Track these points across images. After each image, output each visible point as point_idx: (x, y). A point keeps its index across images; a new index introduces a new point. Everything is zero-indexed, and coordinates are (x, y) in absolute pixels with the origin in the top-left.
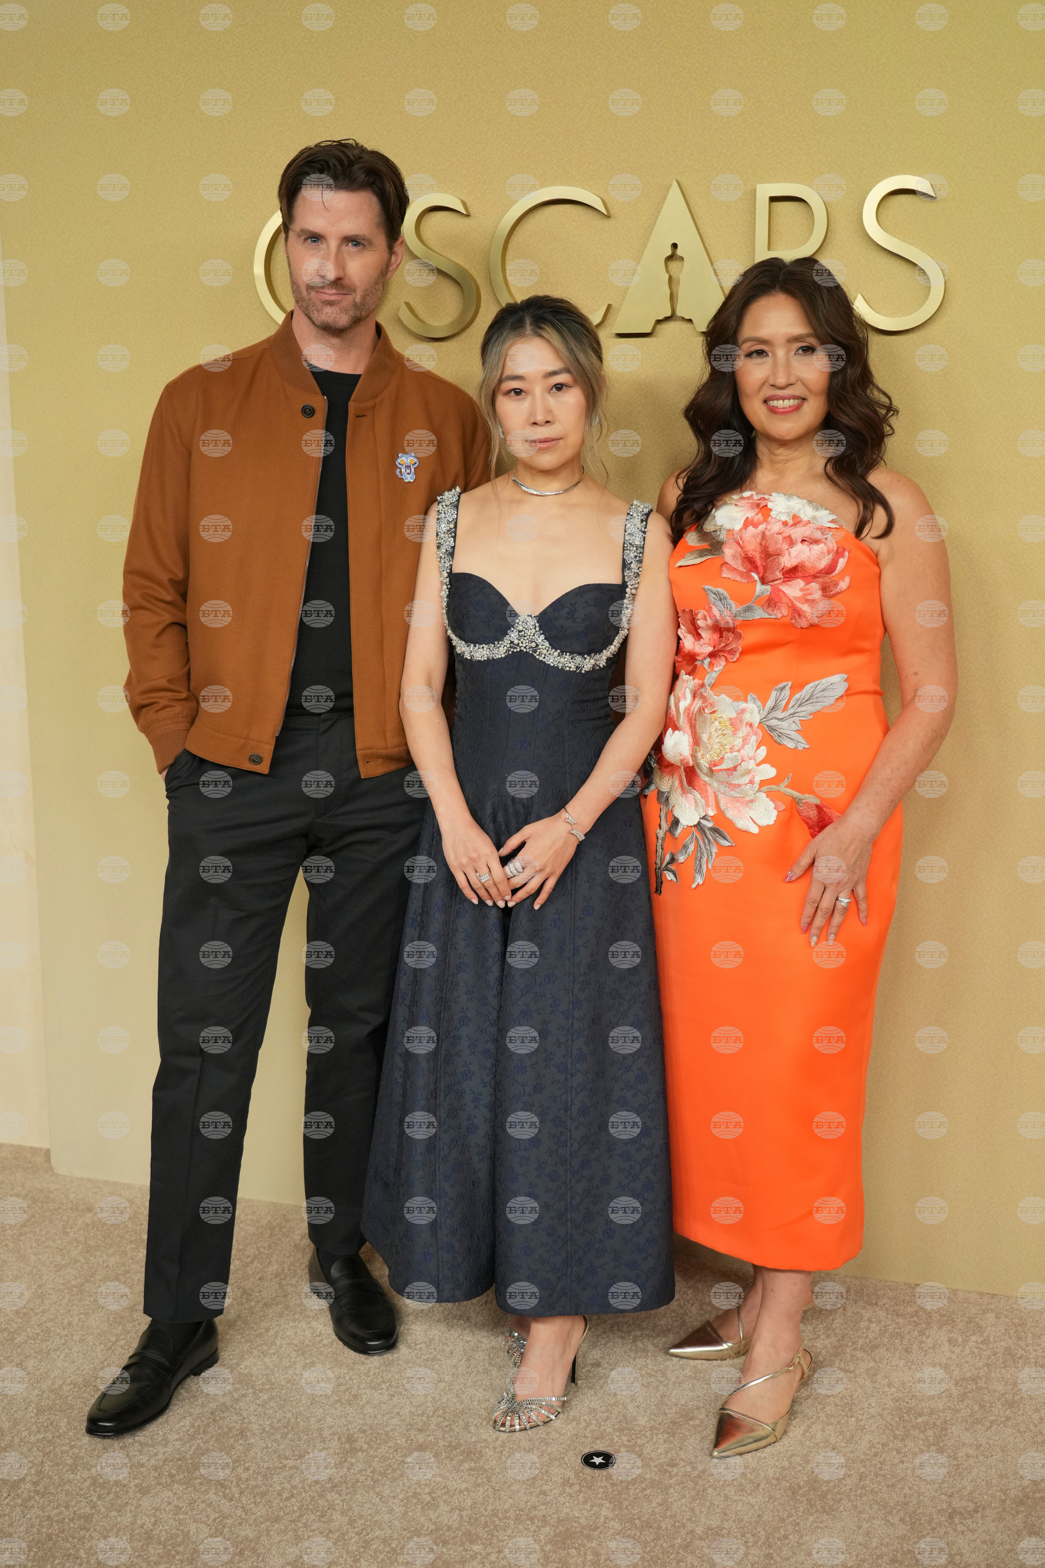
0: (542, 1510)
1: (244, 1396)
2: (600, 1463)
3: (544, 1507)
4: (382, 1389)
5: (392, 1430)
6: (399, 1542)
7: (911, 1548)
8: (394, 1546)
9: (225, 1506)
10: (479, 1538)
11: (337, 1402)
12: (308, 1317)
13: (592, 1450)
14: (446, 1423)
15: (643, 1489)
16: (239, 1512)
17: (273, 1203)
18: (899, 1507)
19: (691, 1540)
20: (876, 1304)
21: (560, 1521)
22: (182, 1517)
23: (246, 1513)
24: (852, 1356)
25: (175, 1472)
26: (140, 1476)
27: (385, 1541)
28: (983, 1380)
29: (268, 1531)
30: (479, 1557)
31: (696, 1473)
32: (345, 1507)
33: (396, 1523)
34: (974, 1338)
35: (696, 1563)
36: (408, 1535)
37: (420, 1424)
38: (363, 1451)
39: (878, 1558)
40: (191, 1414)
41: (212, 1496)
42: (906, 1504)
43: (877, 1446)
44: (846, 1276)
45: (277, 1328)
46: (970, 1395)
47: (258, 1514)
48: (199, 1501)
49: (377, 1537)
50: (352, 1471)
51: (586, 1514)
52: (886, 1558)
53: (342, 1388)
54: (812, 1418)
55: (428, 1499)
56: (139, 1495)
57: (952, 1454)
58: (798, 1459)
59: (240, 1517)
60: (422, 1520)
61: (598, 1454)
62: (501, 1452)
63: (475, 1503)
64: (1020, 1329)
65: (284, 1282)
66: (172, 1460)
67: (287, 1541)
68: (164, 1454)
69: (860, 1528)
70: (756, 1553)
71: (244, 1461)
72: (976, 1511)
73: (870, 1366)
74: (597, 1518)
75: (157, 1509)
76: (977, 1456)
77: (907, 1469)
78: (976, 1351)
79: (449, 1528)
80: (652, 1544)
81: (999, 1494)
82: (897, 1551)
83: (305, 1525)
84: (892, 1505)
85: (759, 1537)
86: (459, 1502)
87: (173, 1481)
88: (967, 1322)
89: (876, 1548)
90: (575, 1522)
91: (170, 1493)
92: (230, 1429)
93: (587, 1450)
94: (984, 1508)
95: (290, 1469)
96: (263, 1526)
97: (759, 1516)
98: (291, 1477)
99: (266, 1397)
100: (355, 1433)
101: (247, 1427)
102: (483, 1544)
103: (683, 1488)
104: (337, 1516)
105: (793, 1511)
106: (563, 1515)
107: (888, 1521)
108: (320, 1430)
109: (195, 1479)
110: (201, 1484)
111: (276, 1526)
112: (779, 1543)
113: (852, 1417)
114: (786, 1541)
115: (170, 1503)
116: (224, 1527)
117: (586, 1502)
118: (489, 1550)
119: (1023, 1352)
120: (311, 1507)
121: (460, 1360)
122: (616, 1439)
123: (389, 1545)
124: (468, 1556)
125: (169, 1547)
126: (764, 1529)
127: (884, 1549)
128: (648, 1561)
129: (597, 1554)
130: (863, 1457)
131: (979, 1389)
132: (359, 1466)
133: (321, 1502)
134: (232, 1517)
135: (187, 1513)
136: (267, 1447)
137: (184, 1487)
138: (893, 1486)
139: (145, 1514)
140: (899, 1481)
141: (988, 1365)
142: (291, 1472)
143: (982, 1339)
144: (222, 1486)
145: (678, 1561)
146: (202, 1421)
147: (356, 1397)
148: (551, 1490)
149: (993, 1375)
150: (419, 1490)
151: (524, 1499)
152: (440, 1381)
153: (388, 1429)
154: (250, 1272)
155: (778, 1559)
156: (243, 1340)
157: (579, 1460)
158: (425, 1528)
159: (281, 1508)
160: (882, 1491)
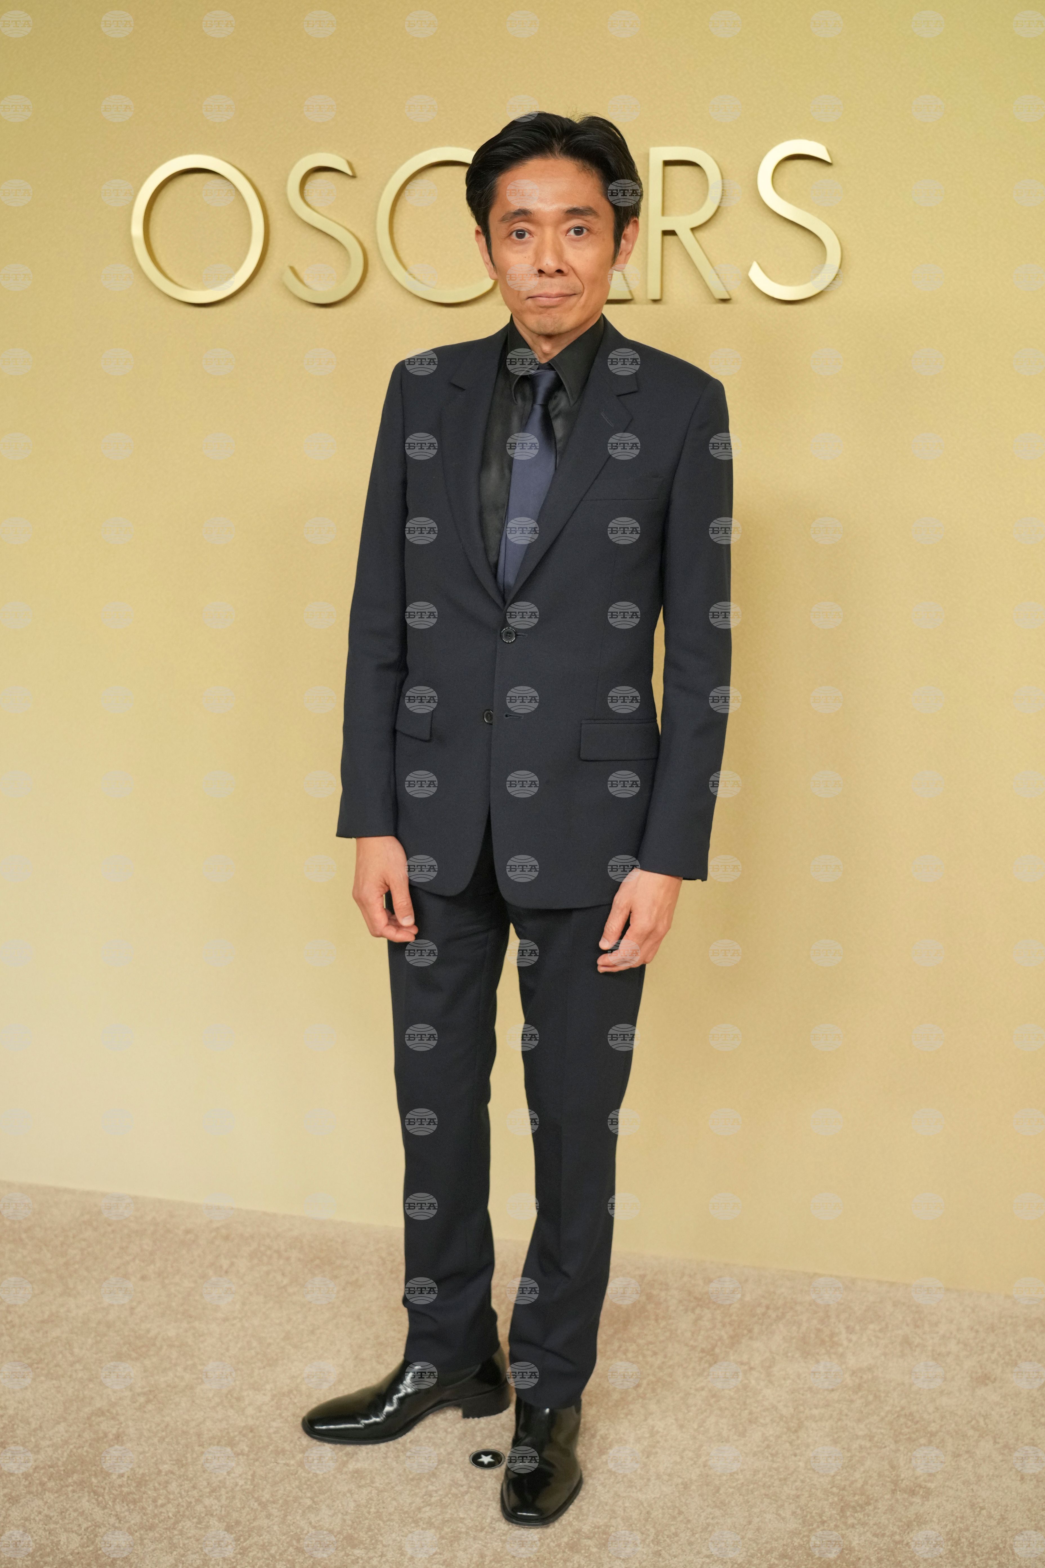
0: (427, 1513)
1: (120, 1399)
2: (489, 1462)
3: (428, 1508)
5: (275, 1433)
6: (279, 1548)
7: (802, 1543)
8: (273, 1552)
9: (99, 1514)
10: (362, 1542)
11: (218, 1404)
13: (480, 1449)
16: (112, 1520)
17: (160, 1200)
18: (791, 1501)
19: (579, 1540)
20: (774, 1293)
21: (445, 1522)
22: (52, 1526)
23: (120, 1522)
24: (747, 1346)
25: (46, 1480)
26: (10, 1485)
27: (264, 1548)
28: (880, 1370)
29: (142, 1539)
30: (361, 1562)
32: (223, 1513)
33: (276, 1528)
34: (871, 1326)
35: (583, 1563)
36: (288, 1540)
38: (243, 1455)
39: (768, 1552)
40: (65, 1420)
41: (85, 1504)
42: (798, 1497)
43: (771, 1438)
44: (745, 1266)
46: (865, 1385)
47: (133, 1522)
48: (71, 1509)
49: (256, 1543)
50: (233, 1475)
51: (472, 1515)
52: (775, 1554)
55: (309, 1502)
56: (7, 1505)
57: (846, 1446)
58: (690, 1454)
59: (113, 1526)
60: (302, 1523)
61: (486, 1453)
63: (358, 1506)
64: (917, 1316)
65: (167, 1281)
66: (44, 1468)
67: (162, 1550)
68: (35, 1461)
69: (750, 1523)
70: (645, 1551)
72: (868, 1504)
74: (483, 1518)
75: (26, 1519)
77: (800, 1461)
78: (873, 1339)
79: (331, 1532)
80: (539, 1544)
82: (787, 1545)
83: (181, 1533)
84: (784, 1498)
85: (649, 1535)
86: (343, 1505)
87: (45, 1490)
89: (767, 1542)
90: (462, 1522)
91: (41, 1503)
93: (474, 1450)
94: (876, 1501)
95: (166, 1474)
96: (137, 1534)
97: (648, 1513)
98: (167, 1482)
100: (235, 1436)
101: (124, 1432)
102: (365, 1548)
104: (214, 1522)
105: (684, 1509)
106: (448, 1516)
107: (779, 1515)
108: (199, 1435)
109: (67, 1486)
110: (74, 1491)
111: (151, 1534)
112: (668, 1540)
113: (745, 1409)
114: (676, 1539)
115: (40, 1513)
116: (96, 1536)
117: (472, 1502)
118: (371, 1554)
119: (920, 1340)
120: (187, 1513)
121: (347, 1359)
123: (268, 1550)
124: (349, 1561)
125: (37, 1559)
126: (654, 1527)
127: (775, 1544)
128: (534, 1561)
129: (482, 1556)
130: (755, 1449)
131: (875, 1379)
133: (199, 1508)
134: (105, 1526)
135: (56, 1523)
136: (144, 1452)
137: (56, 1495)
138: (785, 1479)
139: (13, 1524)
140: (791, 1474)
141: (885, 1354)
142: (167, 1478)
143: (880, 1327)
144: (95, 1493)
145: (565, 1561)
146: (78, 1426)
147: (238, 1399)
148: (436, 1491)
149: (890, 1364)
150: (300, 1494)
151: (409, 1501)
153: (271, 1431)
155: (667, 1556)
157: (467, 1459)
158: (305, 1532)
159: (156, 1515)
160: (774, 1485)
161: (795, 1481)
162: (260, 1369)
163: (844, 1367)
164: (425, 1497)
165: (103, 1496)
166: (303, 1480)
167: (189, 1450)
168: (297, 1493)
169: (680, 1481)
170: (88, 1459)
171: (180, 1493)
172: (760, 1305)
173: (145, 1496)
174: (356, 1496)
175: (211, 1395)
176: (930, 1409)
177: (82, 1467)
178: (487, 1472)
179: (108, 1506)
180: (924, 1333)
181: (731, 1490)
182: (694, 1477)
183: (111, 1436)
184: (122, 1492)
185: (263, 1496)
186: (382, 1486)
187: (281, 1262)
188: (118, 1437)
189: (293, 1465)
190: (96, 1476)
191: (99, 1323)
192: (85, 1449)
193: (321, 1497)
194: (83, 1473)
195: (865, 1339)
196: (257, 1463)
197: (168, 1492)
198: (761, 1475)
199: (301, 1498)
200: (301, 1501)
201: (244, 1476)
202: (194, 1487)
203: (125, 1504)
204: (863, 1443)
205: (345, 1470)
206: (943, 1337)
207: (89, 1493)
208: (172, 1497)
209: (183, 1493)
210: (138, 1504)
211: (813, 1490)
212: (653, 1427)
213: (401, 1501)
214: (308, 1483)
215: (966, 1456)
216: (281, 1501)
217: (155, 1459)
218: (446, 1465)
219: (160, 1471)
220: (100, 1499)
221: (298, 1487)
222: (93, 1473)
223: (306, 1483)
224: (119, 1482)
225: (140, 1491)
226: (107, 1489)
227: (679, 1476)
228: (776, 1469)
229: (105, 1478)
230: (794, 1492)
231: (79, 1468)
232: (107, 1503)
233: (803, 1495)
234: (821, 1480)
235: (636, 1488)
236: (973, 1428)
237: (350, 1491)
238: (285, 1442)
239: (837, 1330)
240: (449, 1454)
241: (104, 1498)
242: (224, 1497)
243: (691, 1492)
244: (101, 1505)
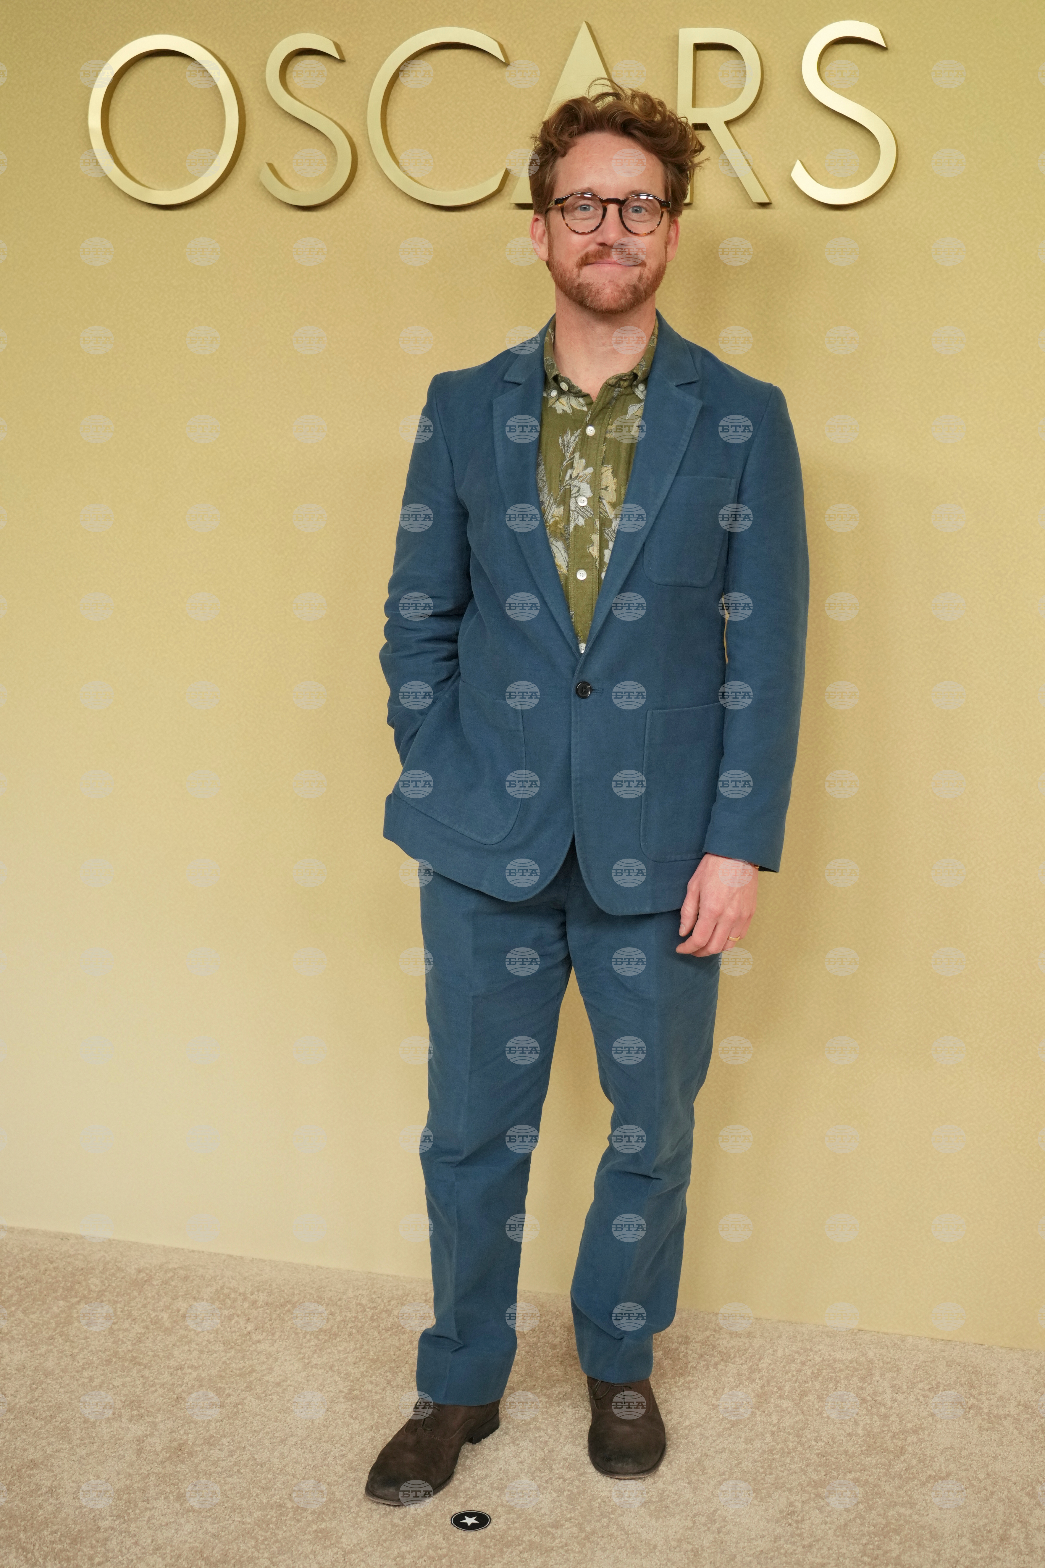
2: (473, 1524)
4: (223, 1445)
5: (231, 1490)
11: (168, 1459)
12: (140, 1364)
13: (463, 1510)
14: (295, 1481)
15: (521, 1553)
17: (109, 1240)
20: (811, 1350)
24: (776, 1406)
28: (926, 1432)
31: (583, 1535)
34: (920, 1385)
37: (264, 1482)
38: (194, 1511)
43: (797, 1504)
44: (779, 1321)
45: (102, 1377)
46: (910, 1449)
50: (180, 1533)
53: (175, 1444)
54: (724, 1474)
57: (882, 1512)
58: (703, 1519)
61: (471, 1514)
62: (357, 1513)
64: (973, 1376)
71: (52, 1523)
73: (797, 1419)
76: (910, 1516)
77: (830, 1528)
78: (921, 1399)
81: (931, 1555)
88: (914, 1370)
92: (38, 1487)
93: (458, 1510)
95: (106, 1530)
98: (106, 1539)
99: (84, 1452)
101: (59, 1485)
103: (566, 1551)
113: (771, 1474)
119: (975, 1401)
122: (494, 1498)
130: (779, 1516)
131: (921, 1441)
132: (188, 1528)
138: (810, 1546)
142: (106, 1535)
143: (930, 1386)
144: (24, 1549)
147: (191, 1454)
148: (411, 1554)
149: (939, 1426)
150: (256, 1554)
152: (292, 1435)
153: (226, 1487)
154: (75, 1315)
156: (62, 1390)
157: (448, 1521)
160: (797, 1552)
161: (821, 1548)
162: (218, 1421)
163: (886, 1429)
164: (398, 1559)
165: (33, 1553)
166: (261, 1538)
167: (132, 1505)
168: (252, 1553)
169: (690, 1547)
170: (17, 1513)
171: (120, 1551)
172: (793, 1361)
173: (79, 1553)
174: (320, 1558)
175: (159, 1449)
176: (981, 1476)
177: (10, 1521)
178: (471, 1534)
179: (38, 1563)
180: (980, 1394)
181: (749, 1559)
182: (706, 1543)
183: (44, 1490)
184: (53, 1549)
185: (213, 1556)
186: (349, 1547)
187: (246, 1305)
188: (51, 1491)
189: (249, 1523)
190: (25, 1530)
191: (36, 1369)
192: (16, 1503)
193: (280, 1557)
194: (11, 1528)
195: (912, 1398)
196: (209, 1520)
197: (108, 1550)
198: (782, 1542)
199: (258, 1558)
200: (257, 1561)
201: (194, 1534)
202: (136, 1543)
203: (57, 1562)
204: (902, 1510)
205: (309, 1529)
206: (1001, 1398)
207: (17, 1550)
208: (111, 1555)
209: (124, 1551)
210: (72, 1562)
211: (841, 1559)
212: (664, 1492)
213: (370, 1564)
214: (266, 1543)
215: (1019, 1525)
216: (233, 1561)
217: (93, 1514)
218: (423, 1527)
219: (99, 1528)
220: (30, 1555)
221: (254, 1547)
222: (23, 1528)
223: (262, 1543)
224: (51, 1538)
225: (75, 1548)
226: (37, 1545)
227: (689, 1543)
228: (799, 1535)
229: (35, 1534)
230: (818, 1561)
231: (7, 1522)
232: (38, 1560)
233: (830, 1564)
234: (851, 1548)
235: (641, 1555)
236: (1028, 1494)
237: (313, 1552)
238: (242, 1499)
239: (881, 1389)
240: (427, 1515)
241: (33, 1555)
242: (169, 1556)
243: (701, 1560)
244: (30, 1561)
